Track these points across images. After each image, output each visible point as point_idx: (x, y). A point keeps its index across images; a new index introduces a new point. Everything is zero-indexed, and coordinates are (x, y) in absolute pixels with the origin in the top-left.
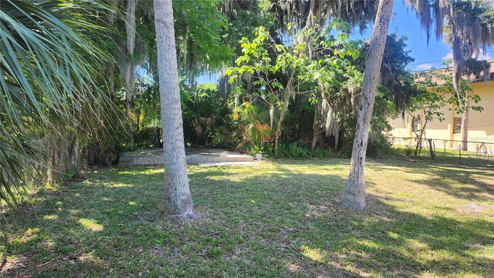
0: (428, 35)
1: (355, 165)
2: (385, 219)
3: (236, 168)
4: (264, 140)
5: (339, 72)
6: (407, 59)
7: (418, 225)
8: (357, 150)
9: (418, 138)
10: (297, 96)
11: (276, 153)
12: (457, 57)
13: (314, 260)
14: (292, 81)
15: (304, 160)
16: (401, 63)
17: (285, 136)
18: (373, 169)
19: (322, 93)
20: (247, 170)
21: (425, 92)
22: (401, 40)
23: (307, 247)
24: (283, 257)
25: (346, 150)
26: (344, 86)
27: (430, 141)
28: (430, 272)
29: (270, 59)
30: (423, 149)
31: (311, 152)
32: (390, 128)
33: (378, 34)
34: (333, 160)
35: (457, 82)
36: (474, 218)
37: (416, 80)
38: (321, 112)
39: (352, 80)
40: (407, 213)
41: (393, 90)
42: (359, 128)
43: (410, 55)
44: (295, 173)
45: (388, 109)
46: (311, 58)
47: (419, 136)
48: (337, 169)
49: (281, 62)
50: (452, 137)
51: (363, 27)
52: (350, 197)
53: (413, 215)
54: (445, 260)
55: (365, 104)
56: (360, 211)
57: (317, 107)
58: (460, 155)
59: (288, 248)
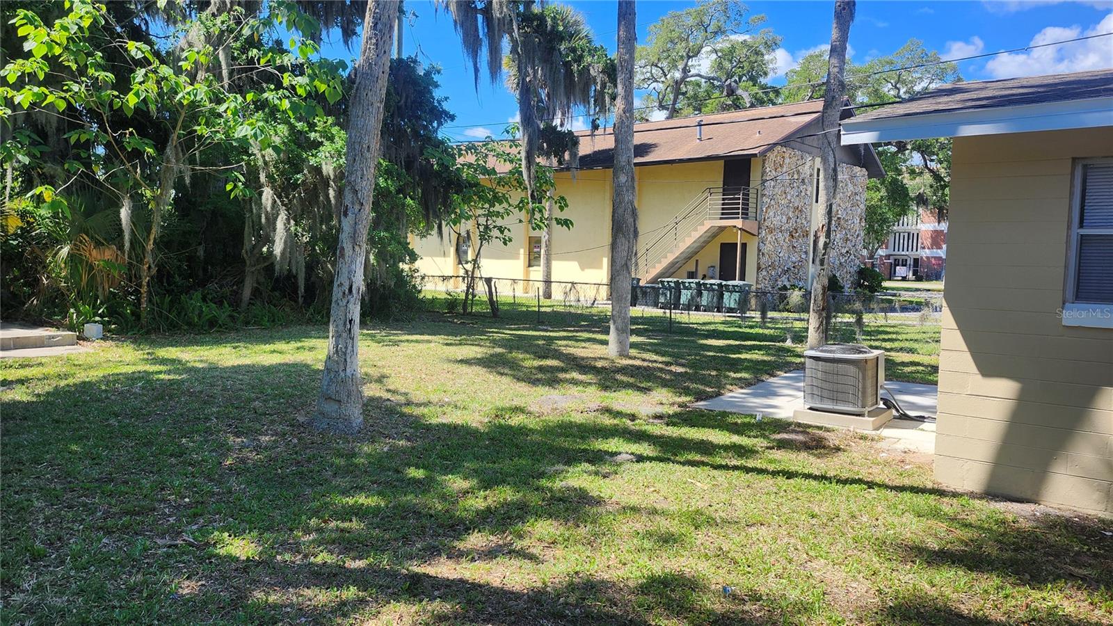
0: (476, 70)
1: (338, 336)
2: (402, 443)
3: (22, 366)
4: (106, 287)
5: (299, 128)
6: (442, 116)
7: (463, 446)
8: (341, 304)
9: (468, 277)
10: (194, 177)
11: (143, 321)
12: (527, 121)
13: (243, 558)
14: (179, 137)
15: (222, 333)
16: (431, 122)
17: (170, 276)
18: (381, 345)
19: (261, 172)
20: (58, 369)
21: (477, 185)
22: (428, 74)
23: (226, 534)
24: (162, 569)
25: (323, 306)
26: (312, 161)
27: (488, 281)
28: (479, 531)
29: (111, 76)
30: (477, 298)
31: (239, 313)
32: (414, 257)
33: (372, 54)
34: (295, 329)
35: (529, 169)
36: (554, 419)
37: (460, 160)
38: (260, 217)
39: (329, 148)
40: (444, 425)
41: (417, 178)
42: (342, 255)
43: (446, 106)
44: (200, 365)
45: (408, 216)
46: (226, 86)
47: (470, 273)
48: (303, 347)
49: (142, 88)
50: (527, 273)
51: (348, 33)
52: (330, 407)
53: (455, 428)
54: (505, 504)
55: (353, 204)
56: (352, 434)
57: (251, 204)
58: (539, 306)
59: (176, 546)
